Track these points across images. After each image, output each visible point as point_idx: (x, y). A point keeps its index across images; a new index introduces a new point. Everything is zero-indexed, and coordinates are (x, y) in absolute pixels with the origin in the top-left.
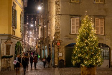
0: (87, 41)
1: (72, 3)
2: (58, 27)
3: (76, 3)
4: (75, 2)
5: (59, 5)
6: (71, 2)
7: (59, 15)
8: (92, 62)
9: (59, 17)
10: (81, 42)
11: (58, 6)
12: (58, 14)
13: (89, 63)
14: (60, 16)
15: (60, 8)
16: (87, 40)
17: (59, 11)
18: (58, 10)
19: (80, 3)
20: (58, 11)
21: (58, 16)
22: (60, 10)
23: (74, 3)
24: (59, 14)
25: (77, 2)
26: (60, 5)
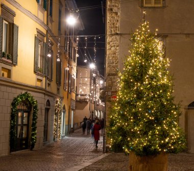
0: (140, 86)
1: (146, 7)
2: (113, 62)
3: (154, 7)
4: (153, 5)
5: (116, 14)
6: (145, 5)
7: (116, 36)
8: (149, 141)
9: (117, 40)
10: (125, 88)
11: (113, 15)
12: (113, 33)
13: (142, 143)
14: (118, 37)
15: (119, 20)
16: (139, 84)
17: (116, 27)
18: (114, 24)
19: (164, 7)
20: (114, 27)
21: (114, 37)
22: (118, 25)
23: (150, 8)
24: (117, 34)
25: (157, 5)
26: (119, 14)
